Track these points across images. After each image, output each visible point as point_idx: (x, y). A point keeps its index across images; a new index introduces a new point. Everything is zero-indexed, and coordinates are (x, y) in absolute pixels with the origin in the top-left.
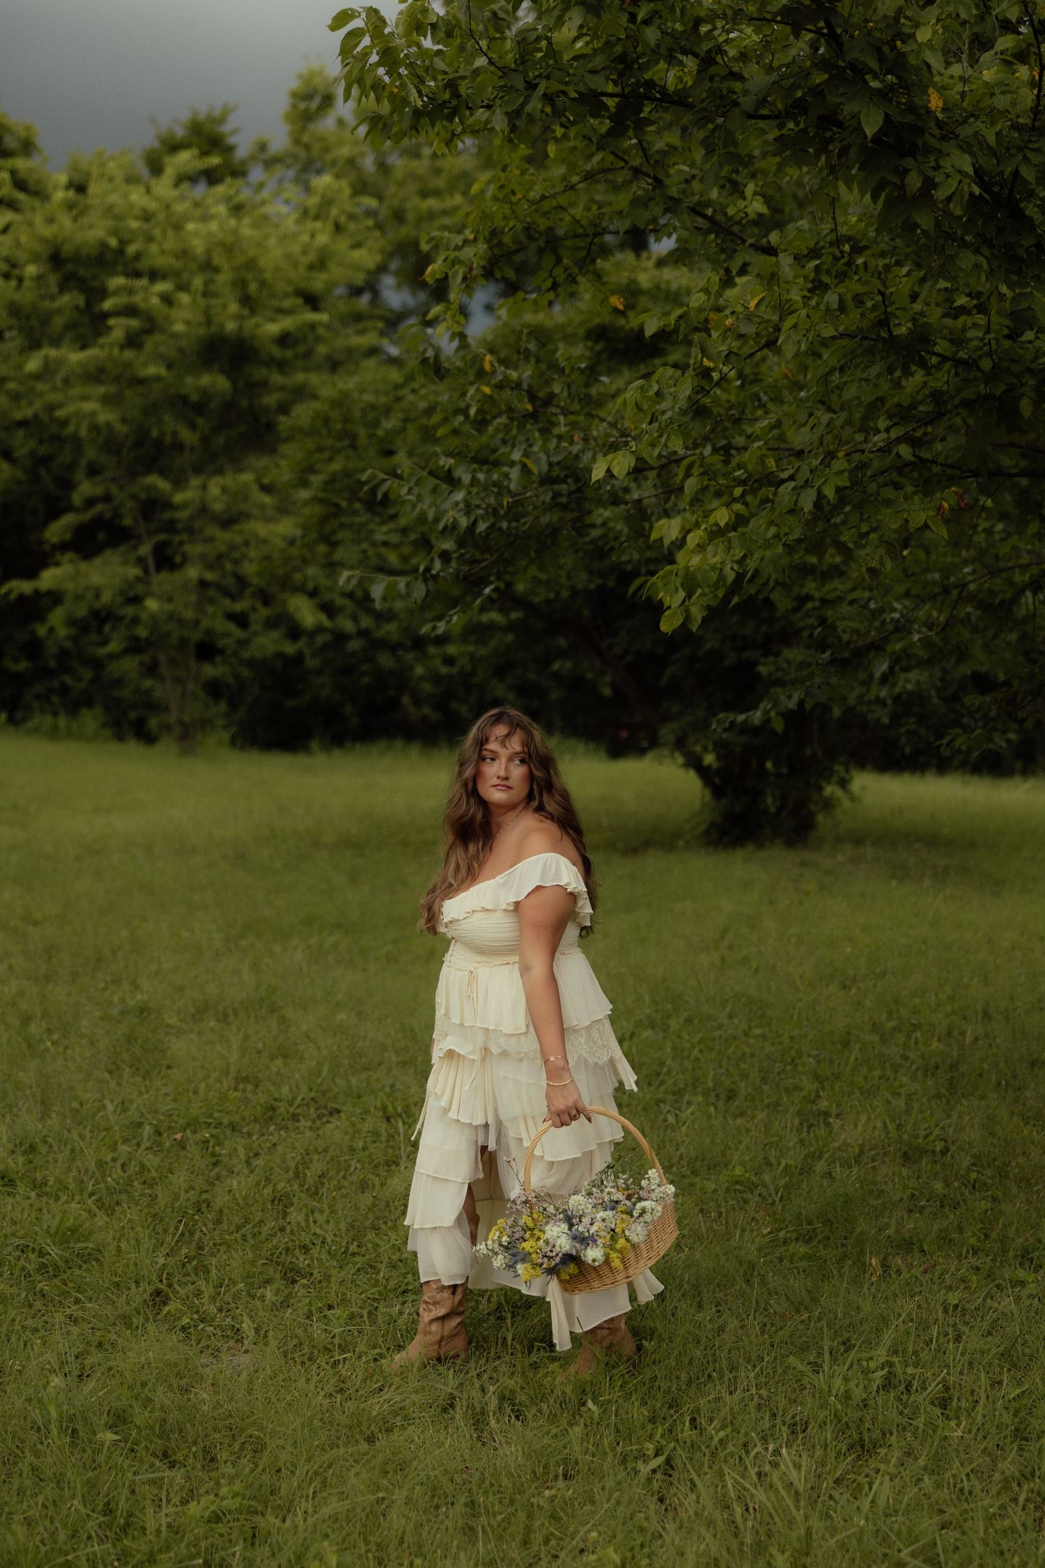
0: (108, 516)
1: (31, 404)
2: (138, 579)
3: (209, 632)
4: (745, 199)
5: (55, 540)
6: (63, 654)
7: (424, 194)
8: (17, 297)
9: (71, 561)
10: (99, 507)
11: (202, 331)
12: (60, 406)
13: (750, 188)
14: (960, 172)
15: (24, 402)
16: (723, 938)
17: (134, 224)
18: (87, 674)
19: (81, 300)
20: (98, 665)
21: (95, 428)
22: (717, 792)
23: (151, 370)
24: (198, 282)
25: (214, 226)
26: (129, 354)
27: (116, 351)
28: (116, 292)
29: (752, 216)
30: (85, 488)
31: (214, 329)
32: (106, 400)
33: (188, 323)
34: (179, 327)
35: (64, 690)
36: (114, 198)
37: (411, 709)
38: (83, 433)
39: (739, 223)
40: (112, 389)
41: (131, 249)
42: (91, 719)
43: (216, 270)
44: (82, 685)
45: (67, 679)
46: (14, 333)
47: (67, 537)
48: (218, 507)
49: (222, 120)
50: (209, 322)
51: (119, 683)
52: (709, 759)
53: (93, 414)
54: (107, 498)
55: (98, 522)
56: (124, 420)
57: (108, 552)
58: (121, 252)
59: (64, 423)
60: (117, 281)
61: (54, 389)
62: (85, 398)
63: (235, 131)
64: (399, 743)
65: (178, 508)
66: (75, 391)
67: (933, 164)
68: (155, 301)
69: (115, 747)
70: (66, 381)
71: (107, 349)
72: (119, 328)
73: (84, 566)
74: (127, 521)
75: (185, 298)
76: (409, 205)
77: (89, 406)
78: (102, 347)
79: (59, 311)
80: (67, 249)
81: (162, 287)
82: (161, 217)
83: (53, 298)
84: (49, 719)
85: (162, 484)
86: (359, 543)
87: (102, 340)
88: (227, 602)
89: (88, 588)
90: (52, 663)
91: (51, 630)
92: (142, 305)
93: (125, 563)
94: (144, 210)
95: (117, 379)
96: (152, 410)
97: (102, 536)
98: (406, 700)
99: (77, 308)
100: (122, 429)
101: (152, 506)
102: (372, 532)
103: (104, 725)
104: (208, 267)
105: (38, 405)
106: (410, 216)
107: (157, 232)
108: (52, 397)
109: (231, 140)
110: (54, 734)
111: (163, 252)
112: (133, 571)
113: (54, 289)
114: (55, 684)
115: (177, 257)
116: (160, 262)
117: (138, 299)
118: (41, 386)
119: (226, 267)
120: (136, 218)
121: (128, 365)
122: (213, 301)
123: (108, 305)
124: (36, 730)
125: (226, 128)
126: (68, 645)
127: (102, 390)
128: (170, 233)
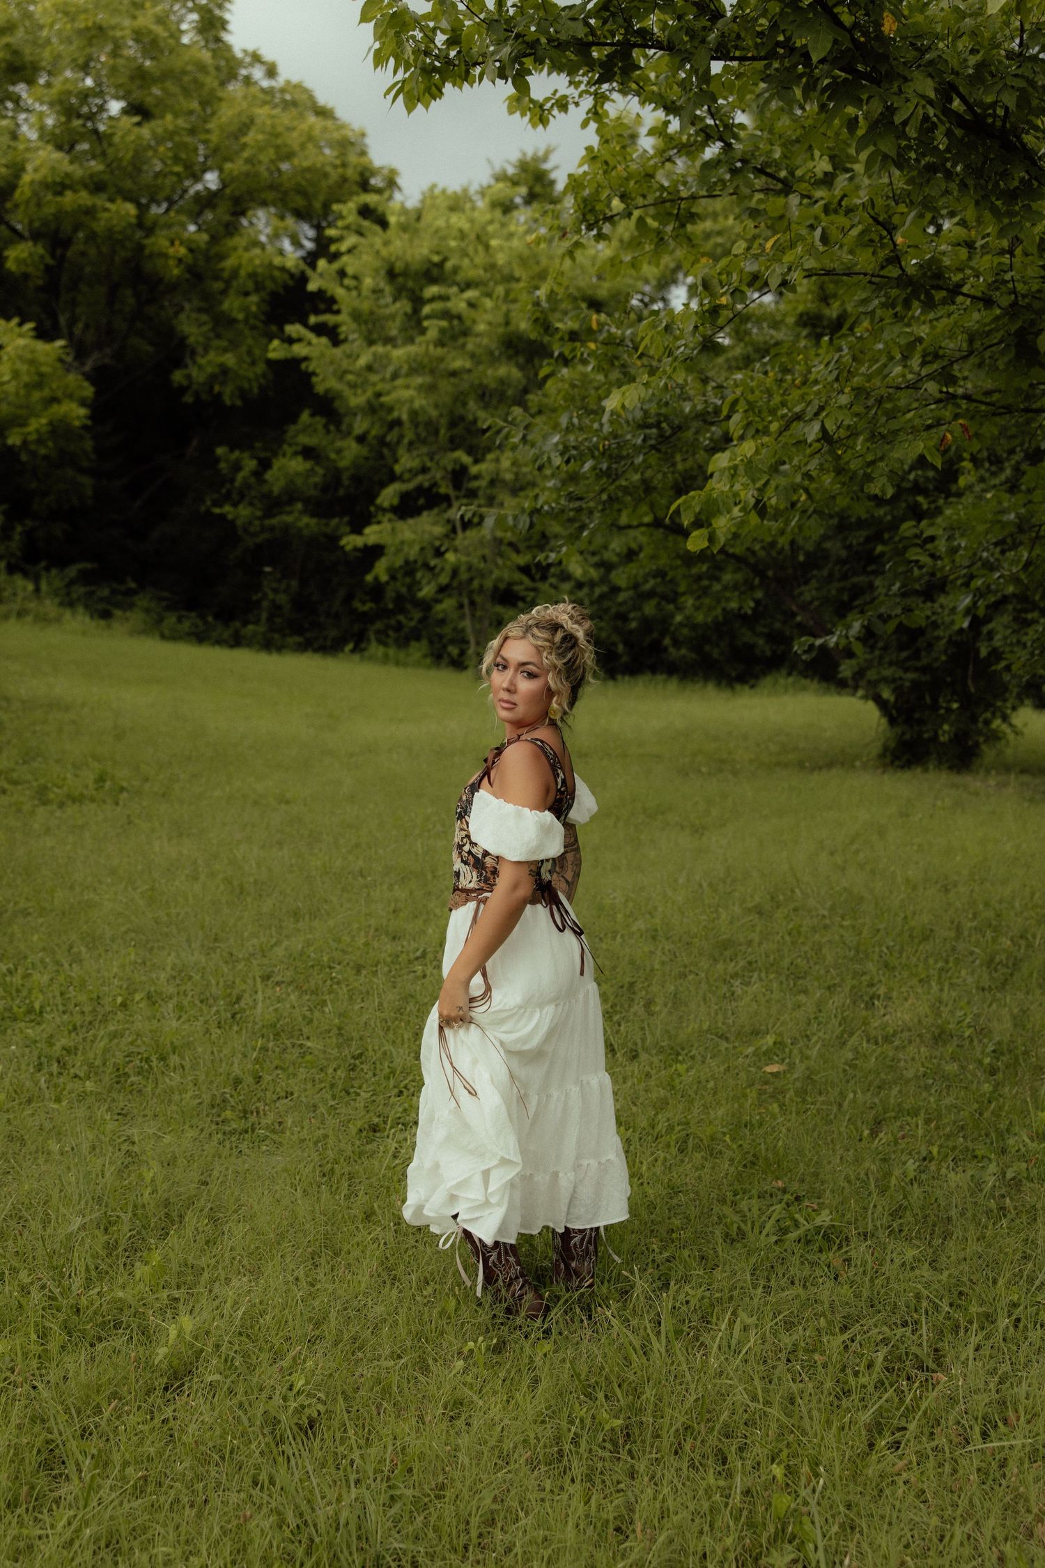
0: (426, 484)
1: (364, 392)
2: (447, 536)
3: (500, 580)
5: (386, 504)
6: (399, 598)
8: (356, 303)
9: (390, 520)
10: (420, 478)
11: (501, 330)
12: (388, 393)
14: (923, 97)
15: (359, 391)
16: (852, 843)
17: (453, 244)
18: (417, 615)
19: (409, 309)
20: (426, 606)
21: (414, 414)
22: (892, 721)
23: (458, 364)
24: (500, 290)
25: (515, 243)
26: (440, 351)
27: (431, 347)
28: (432, 300)
30: (406, 462)
31: (511, 328)
32: (420, 388)
33: (490, 324)
34: (481, 327)
35: (399, 627)
36: (441, 223)
37: (671, 650)
38: (405, 417)
40: (428, 379)
41: (449, 265)
42: (418, 650)
43: (518, 280)
44: (413, 624)
45: (401, 618)
46: (355, 336)
47: (396, 501)
48: (509, 477)
49: (545, 158)
50: (507, 323)
51: (442, 622)
52: (887, 694)
53: (411, 400)
54: (424, 470)
55: (420, 490)
56: (436, 406)
57: (425, 513)
58: (440, 265)
59: (391, 409)
60: (432, 290)
61: (383, 380)
62: (407, 387)
63: (556, 167)
64: (660, 678)
65: (477, 477)
66: (399, 382)
67: (895, 89)
68: (463, 305)
69: (433, 673)
70: (395, 376)
71: (424, 346)
72: (433, 328)
73: (400, 525)
74: (443, 490)
75: (488, 303)
77: (407, 394)
78: (420, 344)
79: (392, 317)
80: (399, 266)
81: (471, 294)
82: (473, 236)
83: (387, 306)
84: (381, 650)
85: (466, 459)
87: (419, 339)
88: (514, 556)
89: (402, 543)
90: (391, 606)
91: (376, 578)
92: (455, 311)
93: (435, 523)
94: (461, 231)
95: (432, 372)
96: (460, 399)
97: (421, 501)
98: (667, 641)
99: (406, 314)
100: (434, 413)
101: (459, 475)
103: (425, 656)
104: (510, 278)
105: (369, 393)
107: (471, 250)
108: (379, 387)
109: (553, 176)
110: (386, 660)
111: (475, 266)
112: (439, 530)
113: (389, 300)
114: (393, 622)
115: (485, 270)
116: (473, 274)
117: (449, 305)
118: (374, 378)
119: (524, 277)
120: (455, 238)
121: (441, 359)
122: (512, 307)
123: (427, 310)
124: (371, 658)
125: (547, 166)
126: (404, 590)
127: (419, 380)
128: (480, 248)
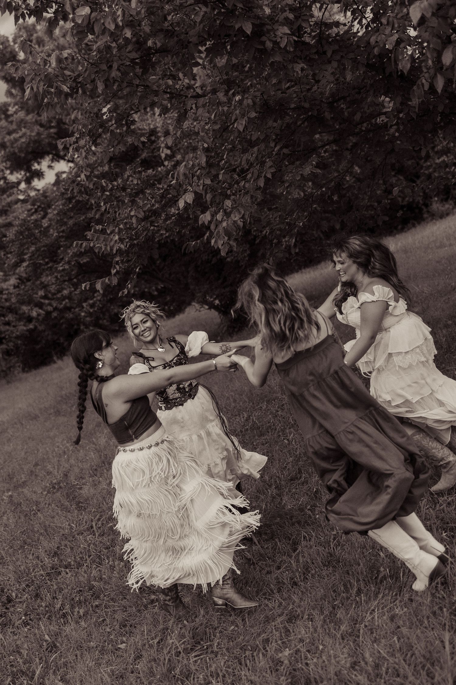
4: (180, 80)
7: (9, 133)
13: (181, 75)
29: (186, 85)
39: (182, 90)
76: (6, 140)
86: (53, 274)
102: (56, 268)
106: (8, 144)
